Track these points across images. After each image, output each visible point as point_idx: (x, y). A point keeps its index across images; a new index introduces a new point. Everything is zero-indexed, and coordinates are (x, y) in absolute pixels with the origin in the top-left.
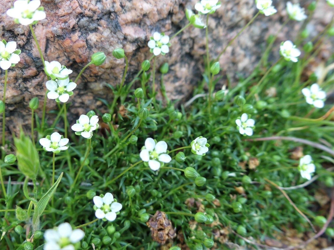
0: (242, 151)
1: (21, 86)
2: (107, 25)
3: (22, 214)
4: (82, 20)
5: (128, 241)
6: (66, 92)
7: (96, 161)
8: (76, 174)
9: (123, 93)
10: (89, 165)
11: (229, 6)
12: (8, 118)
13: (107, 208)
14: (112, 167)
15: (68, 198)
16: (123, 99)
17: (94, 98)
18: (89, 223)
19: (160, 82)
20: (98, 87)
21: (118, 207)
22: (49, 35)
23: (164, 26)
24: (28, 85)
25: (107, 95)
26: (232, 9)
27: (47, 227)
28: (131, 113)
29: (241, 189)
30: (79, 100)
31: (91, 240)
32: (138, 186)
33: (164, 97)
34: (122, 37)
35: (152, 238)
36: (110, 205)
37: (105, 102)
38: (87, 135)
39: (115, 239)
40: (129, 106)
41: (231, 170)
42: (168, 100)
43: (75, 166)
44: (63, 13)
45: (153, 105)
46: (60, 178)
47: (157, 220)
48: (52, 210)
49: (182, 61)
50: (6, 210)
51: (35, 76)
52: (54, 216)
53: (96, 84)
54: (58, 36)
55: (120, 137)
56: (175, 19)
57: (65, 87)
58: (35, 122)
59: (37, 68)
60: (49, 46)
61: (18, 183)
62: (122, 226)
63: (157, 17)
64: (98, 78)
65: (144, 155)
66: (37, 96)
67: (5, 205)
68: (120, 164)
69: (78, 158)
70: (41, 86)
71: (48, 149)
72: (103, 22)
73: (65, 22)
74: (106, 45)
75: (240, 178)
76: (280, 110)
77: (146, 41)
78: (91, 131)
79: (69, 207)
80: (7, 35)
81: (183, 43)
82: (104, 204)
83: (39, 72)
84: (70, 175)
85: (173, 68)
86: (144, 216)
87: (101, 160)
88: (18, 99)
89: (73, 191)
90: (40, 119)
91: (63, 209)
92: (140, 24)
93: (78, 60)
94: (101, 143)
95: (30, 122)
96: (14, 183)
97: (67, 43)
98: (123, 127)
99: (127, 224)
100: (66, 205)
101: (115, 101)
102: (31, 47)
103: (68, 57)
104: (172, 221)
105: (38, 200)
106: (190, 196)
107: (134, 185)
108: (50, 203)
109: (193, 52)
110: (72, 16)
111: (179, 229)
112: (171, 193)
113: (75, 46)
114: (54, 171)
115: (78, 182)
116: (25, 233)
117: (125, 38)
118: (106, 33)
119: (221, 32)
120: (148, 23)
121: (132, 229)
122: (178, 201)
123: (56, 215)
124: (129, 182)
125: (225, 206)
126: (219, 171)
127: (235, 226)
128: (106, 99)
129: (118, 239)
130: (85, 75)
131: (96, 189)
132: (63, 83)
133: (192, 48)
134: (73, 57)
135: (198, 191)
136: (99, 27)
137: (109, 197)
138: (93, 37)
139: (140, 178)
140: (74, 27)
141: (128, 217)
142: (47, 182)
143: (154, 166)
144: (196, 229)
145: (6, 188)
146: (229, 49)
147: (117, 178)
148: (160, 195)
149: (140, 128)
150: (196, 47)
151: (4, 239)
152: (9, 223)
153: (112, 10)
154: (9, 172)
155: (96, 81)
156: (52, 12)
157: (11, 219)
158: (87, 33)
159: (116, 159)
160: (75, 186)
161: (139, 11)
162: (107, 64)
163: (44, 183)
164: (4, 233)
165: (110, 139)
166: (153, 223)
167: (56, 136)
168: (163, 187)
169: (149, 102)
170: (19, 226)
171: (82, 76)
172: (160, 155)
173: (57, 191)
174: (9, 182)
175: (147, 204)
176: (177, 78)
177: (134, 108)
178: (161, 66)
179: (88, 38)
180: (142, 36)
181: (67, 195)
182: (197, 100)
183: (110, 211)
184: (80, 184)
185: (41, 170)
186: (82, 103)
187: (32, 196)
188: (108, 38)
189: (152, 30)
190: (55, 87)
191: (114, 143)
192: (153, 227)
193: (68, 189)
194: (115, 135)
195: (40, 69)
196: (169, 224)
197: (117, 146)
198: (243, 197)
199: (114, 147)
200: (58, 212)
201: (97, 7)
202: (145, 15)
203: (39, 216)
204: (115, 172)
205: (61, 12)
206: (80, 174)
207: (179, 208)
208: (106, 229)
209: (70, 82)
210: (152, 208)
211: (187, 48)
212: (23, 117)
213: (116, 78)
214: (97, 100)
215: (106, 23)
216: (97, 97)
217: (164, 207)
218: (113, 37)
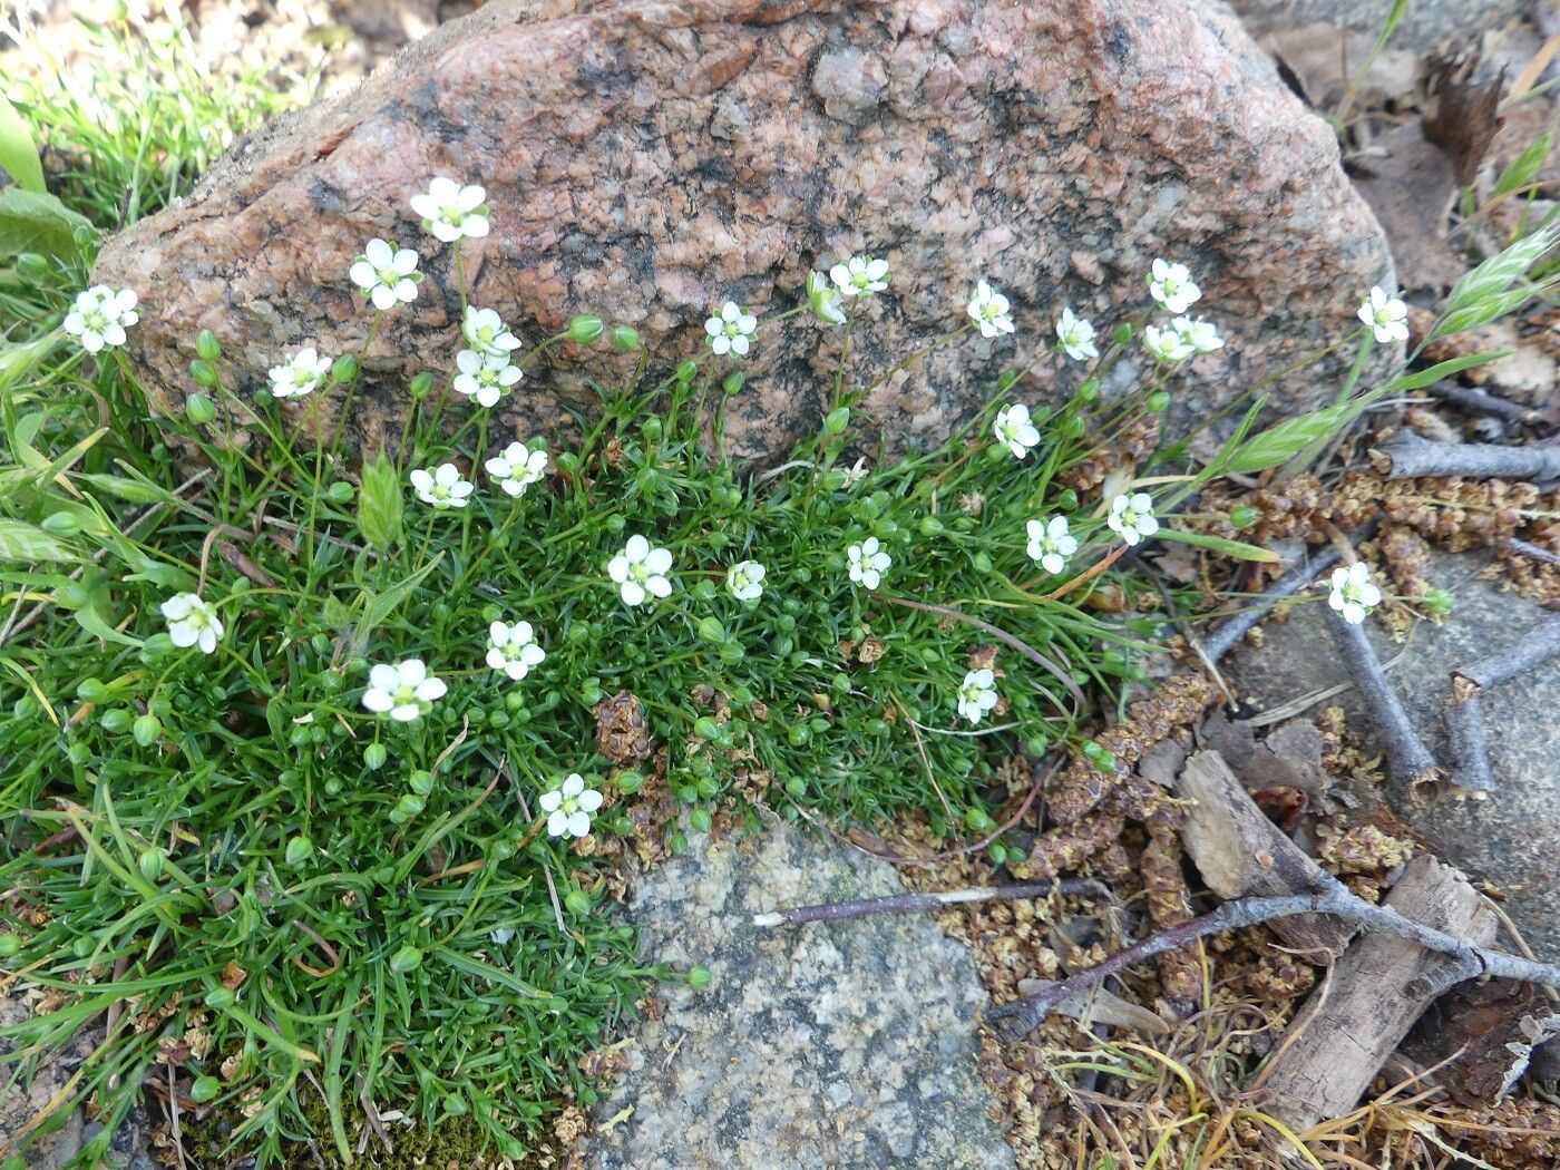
0: (857, 618)
1: (405, 339)
2: (625, 260)
3: (338, 613)
4: (571, 238)
5: (545, 736)
6: (497, 384)
7: (523, 545)
8: (473, 560)
9: (626, 412)
10: (507, 549)
11: (925, 280)
12: (357, 398)
13: (513, 650)
14: (555, 567)
15: (442, 608)
16: (622, 423)
17: (559, 403)
18: (471, 672)
19: (715, 408)
20: (573, 383)
21: (537, 655)
22: (492, 253)
23: (753, 292)
24: (421, 341)
25: (590, 406)
26: (929, 288)
27: (381, 657)
28: (630, 464)
29: (823, 699)
30: (524, 401)
31: (466, 709)
32: (598, 626)
33: (716, 446)
34: (650, 294)
35: (597, 745)
36: (522, 647)
37: (580, 418)
38: (514, 489)
39: (516, 722)
40: (629, 447)
41: (817, 651)
42: (724, 453)
43: (476, 543)
44: (534, 216)
45: (685, 458)
46: (437, 560)
47: (616, 709)
48: (402, 623)
49: (781, 374)
50: (304, 595)
51: (441, 328)
52: (401, 637)
53: (571, 377)
54: (511, 260)
55: (591, 508)
56: (784, 281)
57: (497, 373)
58: (414, 421)
59: (449, 313)
60: (487, 273)
61: (346, 544)
62: (540, 699)
63: (742, 269)
64: (576, 366)
65: (617, 568)
66: (433, 370)
67: (303, 584)
68: (574, 565)
69: (488, 525)
70: (447, 352)
71: (425, 497)
72: (617, 250)
73: (534, 234)
74: (612, 303)
75: (829, 676)
76: (975, 550)
77: (704, 315)
78: (524, 482)
79: (440, 626)
80: (402, 230)
81: (792, 334)
82: (509, 642)
83: (451, 323)
84: (461, 558)
85: (755, 385)
86: (592, 693)
87: (536, 545)
88: (391, 365)
89: (458, 595)
90: (428, 418)
91: (424, 628)
92: (701, 274)
93: (540, 319)
94: (548, 507)
95: (405, 418)
96: (335, 542)
97: (527, 278)
98: (603, 488)
99: (553, 699)
100: (433, 621)
101: (602, 424)
102: (447, 265)
103: (522, 307)
104: (650, 721)
105: (378, 592)
106: (707, 679)
107: (591, 621)
108: (400, 607)
109: (813, 361)
110: (551, 225)
111: (661, 742)
112: (667, 662)
113: (543, 291)
114: (427, 539)
115: (474, 579)
116: (330, 655)
117: (658, 298)
118: (619, 277)
119: (893, 330)
120: (719, 278)
121: (562, 713)
122: (678, 685)
123: (407, 634)
124: (582, 611)
125: (776, 724)
126: (785, 647)
127: (784, 773)
128: (585, 413)
129: (525, 725)
130: (549, 353)
131: (506, 606)
132: (494, 363)
133: (812, 351)
134: (532, 308)
135: (731, 676)
136: (606, 261)
137: (524, 630)
138: (586, 279)
139: (608, 610)
140: (548, 249)
141: (557, 686)
142: (405, 559)
143: (632, 596)
144: (698, 754)
145: (316, 547)
146: (901, 376)
147: (560, 593)
148: (642, 659)
149: (641, 502)
150: (822, 351)
151: (284, 653)
152: (301, 623)
153: (644, 230)
154: (329, 514)
155: (571, 371)
156: (510, 207)
157: (309, 616)
158: (575, 267)
159: (569, 552)
160: (463, 587)
161: (705, 245)
162: (604, 344)
163: (399, 558)
164: (287, 641)
165: (568, 504)
166: (606, 712)
167: (448, 473)
168: (656, 645)
169: (678, 448)
170: (323, 637)
171: (543, 353)
172: (651, 576)
173: (422, 585)
174: (326, 537)
175: (609, 669)
176: (758, 411)
177: (638, 452)
178: (727, 375)
179: (575, 278)
180: (698, 302)
181: (441, 599)
182: (792, 472)
183: (519, 659)
184: (477, 584)
185: (400, 531)
186: (530, 408)
187: (366, 580)
188: (619, 287)
189: (723, 294)
190: (475, 368)
191: (576, 517)
192: (605, 720)
193: (449, 587)
194: (580, 500)
195: (454, 317)
196: (640, 725)
197: (578, 527)
198: (825, 717)
199: (572, 526)
200: (413, 630)
201: (611, 218)
202: (715, 258)
203: (372, 625)
204: (560, 580)
205: (529, 211)
206: (483, 562)
207: (676, 700)
208: (505, 696)
209: (511, 364)
210: (617, 681)
211: (800, 349)
212: (392, 404)
213: (617, 377)
214: (563, 411)
215: (624, 253)
216: (564, 403)
217: (643, 686)
218: (630, 288)
